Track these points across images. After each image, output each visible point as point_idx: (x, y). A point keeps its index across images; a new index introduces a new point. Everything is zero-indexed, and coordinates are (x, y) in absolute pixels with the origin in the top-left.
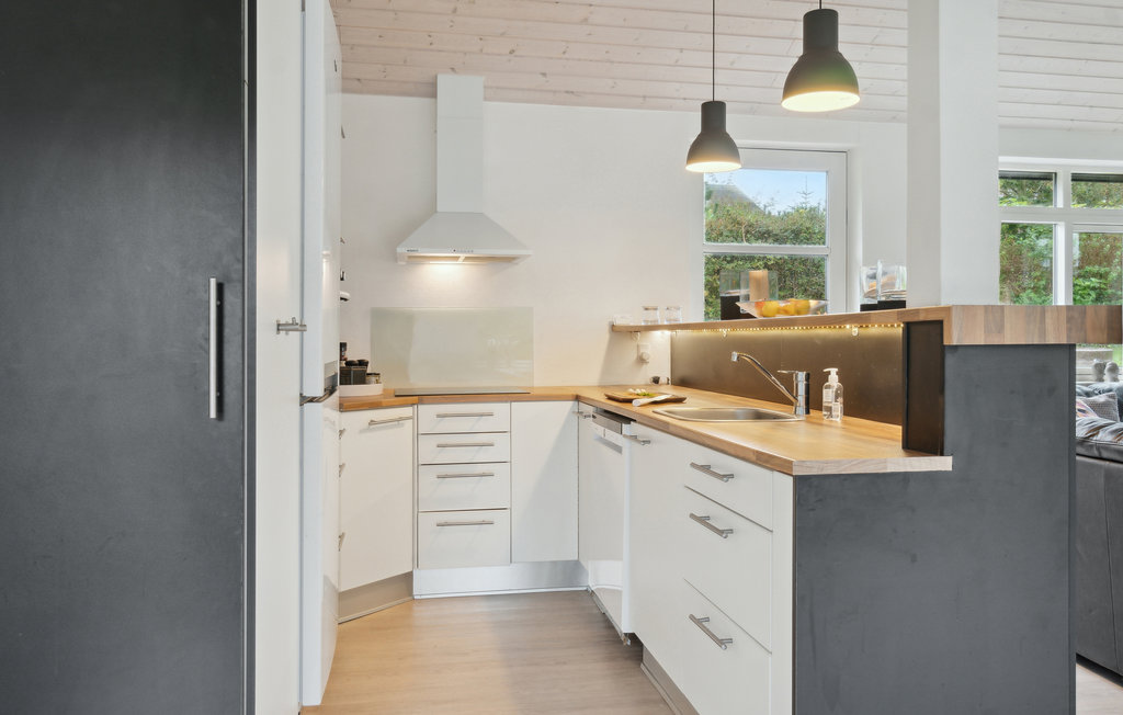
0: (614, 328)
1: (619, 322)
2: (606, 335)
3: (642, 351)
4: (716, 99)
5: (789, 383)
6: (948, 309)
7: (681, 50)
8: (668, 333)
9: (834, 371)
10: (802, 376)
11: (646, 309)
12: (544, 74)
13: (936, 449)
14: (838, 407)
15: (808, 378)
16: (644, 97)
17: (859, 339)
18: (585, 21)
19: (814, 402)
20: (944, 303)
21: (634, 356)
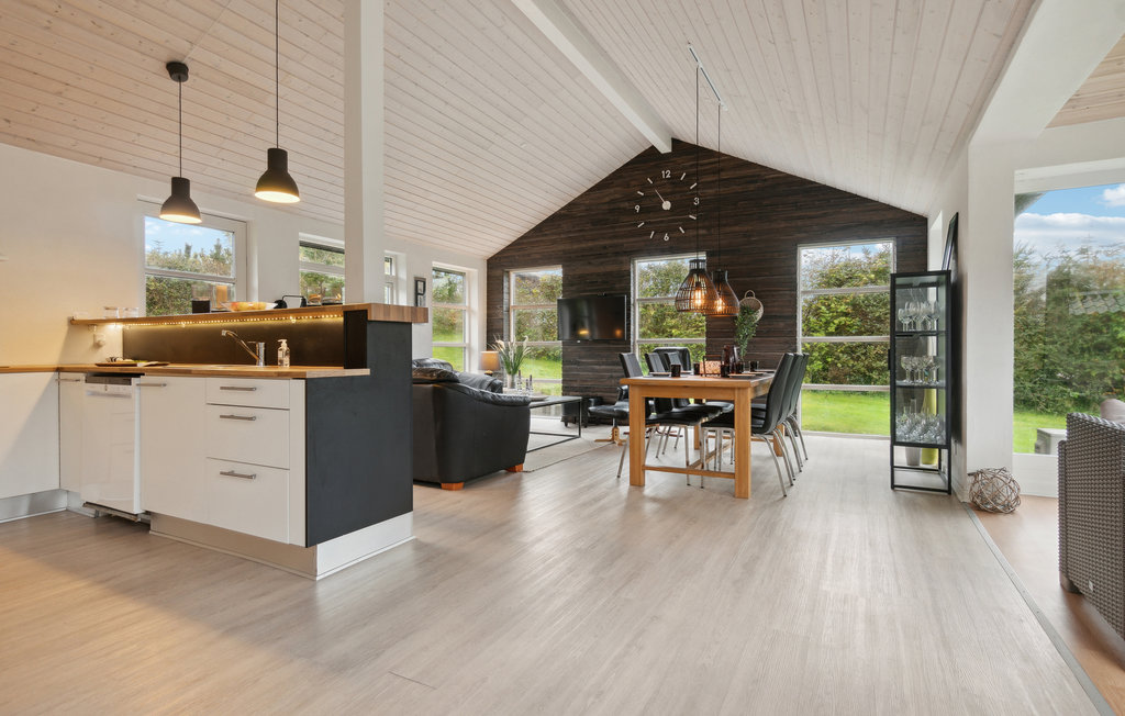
0: (72, 322)
1: (79, 317)
2: (64, 328)
3: (98, 339)
4: (183, 176)
5: (254, 348)
6: (370, 305)
7: (139, 134)
8: (120, 327)
9: (284, 342)
10: (262, 345)
11: (107, 309)
12: (8, 121)
13: (363, 366)
14: (287, 360)
15: (265, 346)
16: (101, 158)
17: (296, 325)
18: (59, 93)
19: (271, 359)
20: (366, 302)
21: (91, 343)
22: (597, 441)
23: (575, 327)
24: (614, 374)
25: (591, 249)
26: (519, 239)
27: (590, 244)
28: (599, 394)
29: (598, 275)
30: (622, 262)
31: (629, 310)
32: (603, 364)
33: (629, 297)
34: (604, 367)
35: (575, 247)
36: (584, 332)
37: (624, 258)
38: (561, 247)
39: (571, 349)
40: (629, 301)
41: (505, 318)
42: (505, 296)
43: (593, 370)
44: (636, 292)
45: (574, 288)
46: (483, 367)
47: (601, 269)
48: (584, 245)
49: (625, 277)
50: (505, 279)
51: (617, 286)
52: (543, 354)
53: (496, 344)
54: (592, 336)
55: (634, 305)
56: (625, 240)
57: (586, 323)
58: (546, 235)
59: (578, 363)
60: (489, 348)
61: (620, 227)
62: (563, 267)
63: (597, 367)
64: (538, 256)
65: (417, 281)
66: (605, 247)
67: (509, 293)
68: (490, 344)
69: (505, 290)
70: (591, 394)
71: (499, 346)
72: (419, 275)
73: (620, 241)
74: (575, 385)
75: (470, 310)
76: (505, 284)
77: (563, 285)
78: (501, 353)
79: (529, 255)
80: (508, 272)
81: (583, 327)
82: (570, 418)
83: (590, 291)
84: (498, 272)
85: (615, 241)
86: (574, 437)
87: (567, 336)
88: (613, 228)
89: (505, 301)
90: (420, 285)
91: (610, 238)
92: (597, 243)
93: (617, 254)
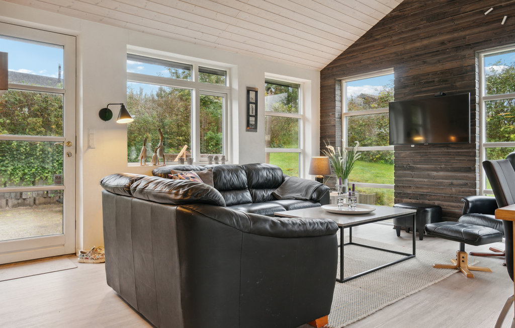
22: (438, 267)
23: (409, 133)
24: (455, 182)
25: (426, 47)
26: (350, 47)
27: (425, 42)
28: (437, 203)
29: (435, 73)
30: (464, 57)
31: (474, 109)
32: (442, 170)
33: (473, 94)
34: (441, 173)
35: (408, 47)
36: (419, 139)
37: (467, 52)
38: (393, 50)
39: (404, 154)
40: (474, 100)
41: (337, 124)
42: (338, 104)
43: (429, 177)
44: (482, 90)
45: (407, 91)
46: (313, 172)
47: (439, 68)
48: (418, 44)
49: (468, 74)
50: (337, 87)
51: (458, 84)
52: (380, 158)
53: (327, 149)
54: (426, 141)
55: (480, 104)
56: (468, 32)
57: (421, 130)
58: (377, 40)
59: (412, 169)
60: (322, 154)
61: (462, 18)
62: (394, 70)
63: (435, 173)
64: (369, 62)
65: (249, 90)
66: (443, 43)
67: (341, 101)
68: (323, 150)
69: (338, 98)
70: (427, 202)
71: (330, 151)
72: (251, 85)
73: (462, 34)
74: (409, 191)
75: (305, 119)
76: (338, 92)
77: (395, 90)
78: (331, 157)
79: (360, 62)
80: (340, 81)
81: (418, 134)
82: (402, 226)
83: (425, 92)
84: (330, 82)
85: (456, 35)
86: (410, 257)
87: (401, 140)
88: (453, 20)
89: (338, 108)
90: (252, 94)
91: (448, 32)
92: (433, 40)
93: (457, 48)
